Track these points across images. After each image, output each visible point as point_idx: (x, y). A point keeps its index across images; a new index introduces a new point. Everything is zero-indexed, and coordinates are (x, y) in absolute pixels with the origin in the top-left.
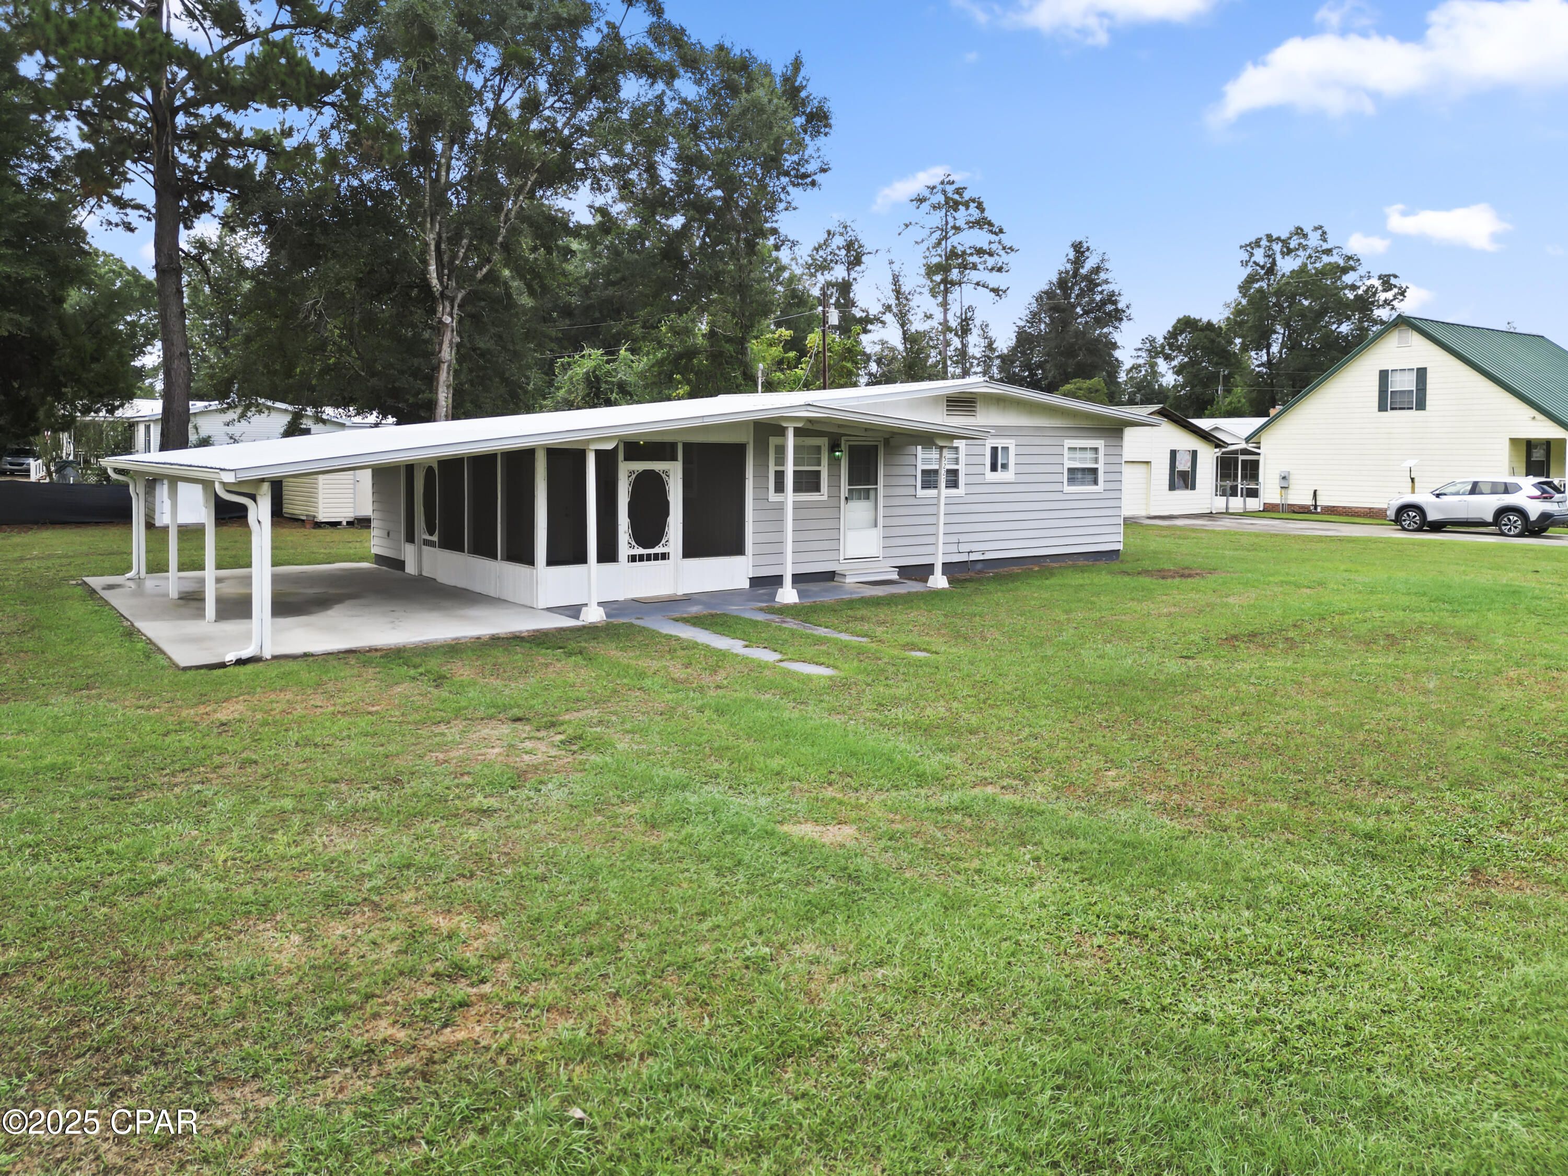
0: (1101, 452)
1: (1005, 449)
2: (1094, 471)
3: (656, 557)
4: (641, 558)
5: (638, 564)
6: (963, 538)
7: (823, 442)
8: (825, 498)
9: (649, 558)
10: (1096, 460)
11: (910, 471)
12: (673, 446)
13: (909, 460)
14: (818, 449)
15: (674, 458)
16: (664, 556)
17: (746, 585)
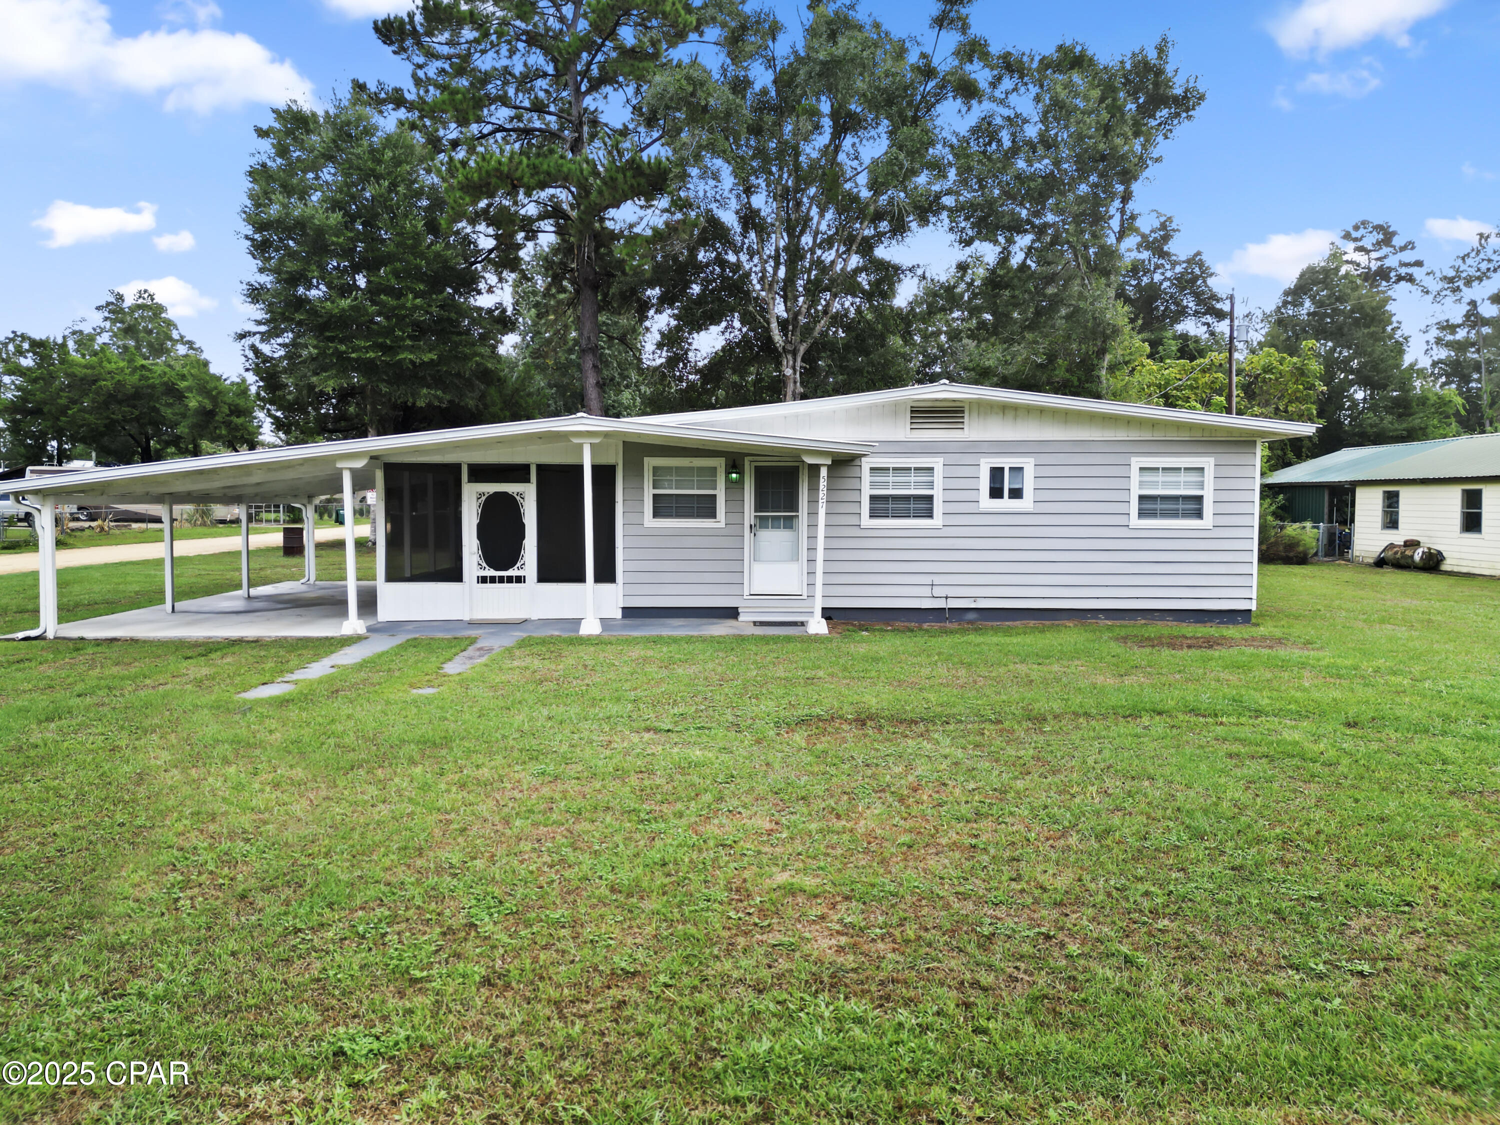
0: (1210, 473)
1: (1017, 471)
2: (1199, 499)
3: (510, 580)
4: (493, 580)
5: (488, 585)
6: (937, 580)
7: (719, 463)
8: (722, 525)
9: (501, 580)
10: (1201, 485)
11: (853, 496)
12: (526, 468)
13: (851, 483)
14: (713, 471)
15: (527, 480)
16: (519, 580)
17: (619, 615)
